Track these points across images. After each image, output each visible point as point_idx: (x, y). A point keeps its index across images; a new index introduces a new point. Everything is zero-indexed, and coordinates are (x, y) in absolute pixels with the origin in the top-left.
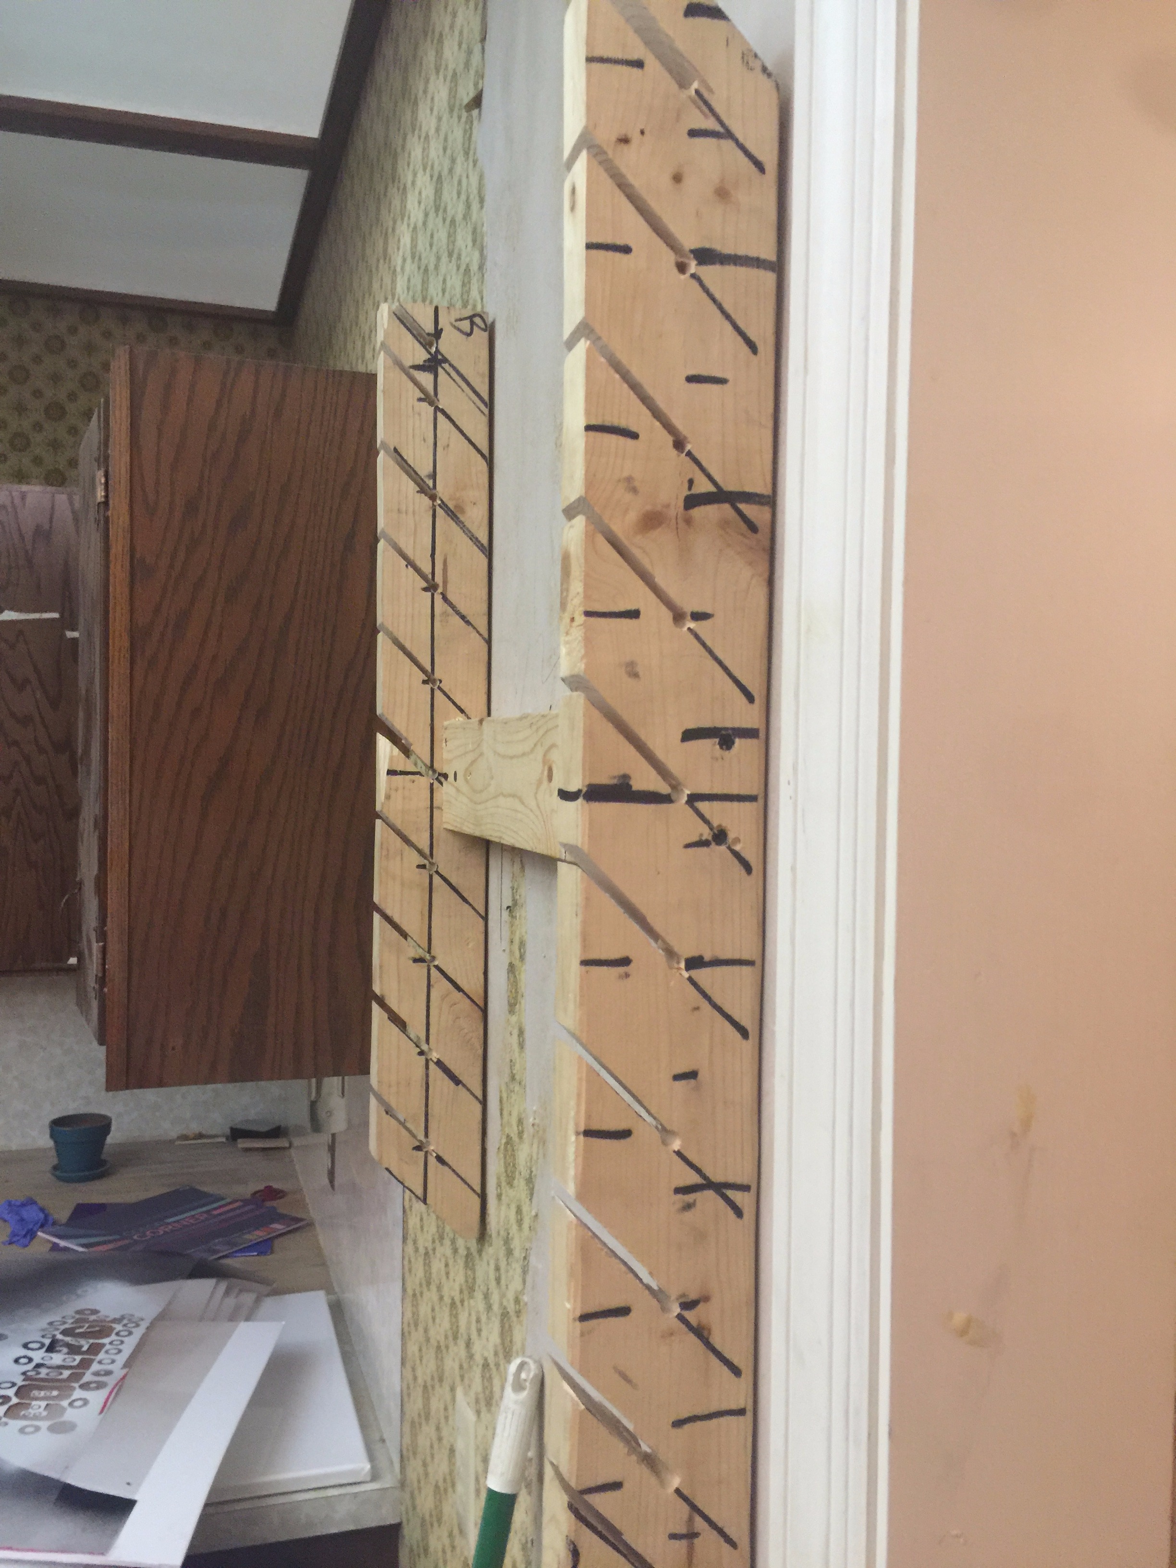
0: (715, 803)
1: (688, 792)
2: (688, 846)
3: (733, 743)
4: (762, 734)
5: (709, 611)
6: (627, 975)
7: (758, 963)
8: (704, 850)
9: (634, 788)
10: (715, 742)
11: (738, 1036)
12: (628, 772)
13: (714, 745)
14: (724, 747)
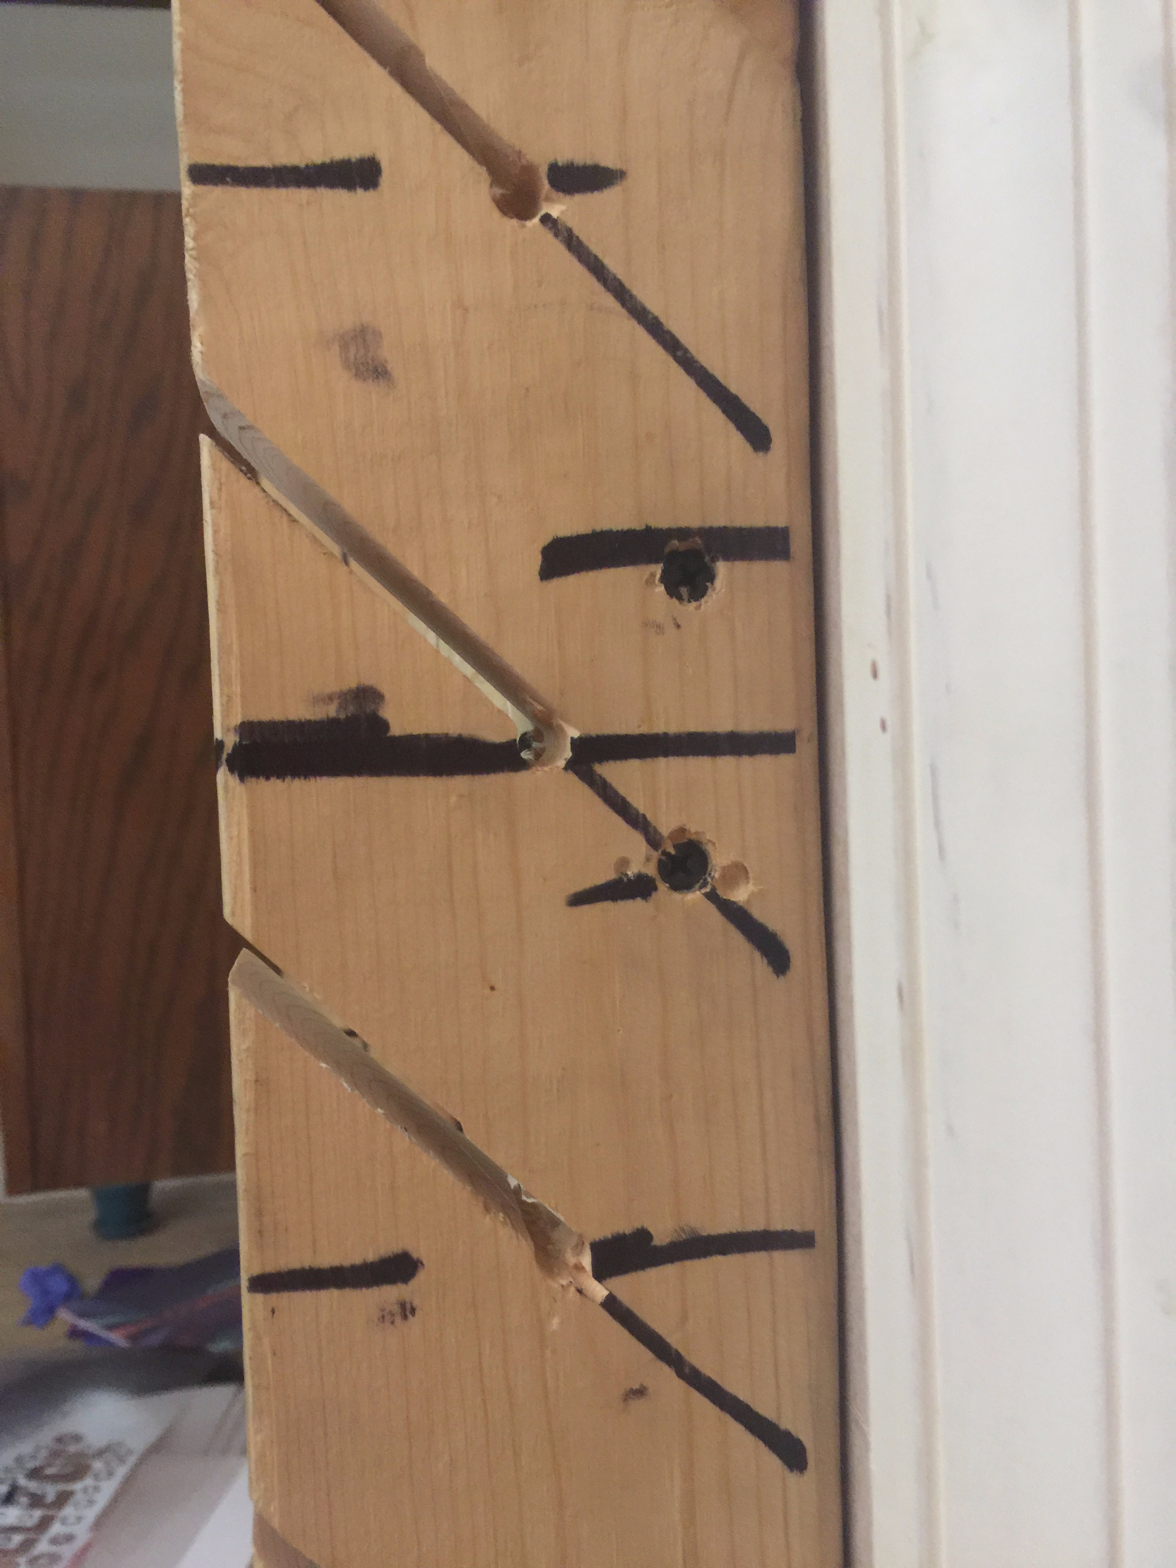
0: (662, 762)
1: (573, 733)
2: (579, 899)
3: (712, 578)
4: (800, 543)
5: (608, 161)
6: (407, 1310)
7: (825, 1237)
8: (636, 906)
9: (396, 729)
10: (653, 575)
11: (772, 1462)
12: (369, 680)
13: (650, 582)
14: (684, 591)
